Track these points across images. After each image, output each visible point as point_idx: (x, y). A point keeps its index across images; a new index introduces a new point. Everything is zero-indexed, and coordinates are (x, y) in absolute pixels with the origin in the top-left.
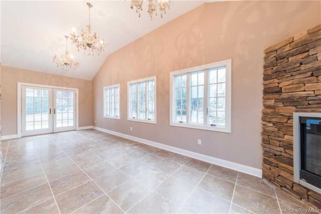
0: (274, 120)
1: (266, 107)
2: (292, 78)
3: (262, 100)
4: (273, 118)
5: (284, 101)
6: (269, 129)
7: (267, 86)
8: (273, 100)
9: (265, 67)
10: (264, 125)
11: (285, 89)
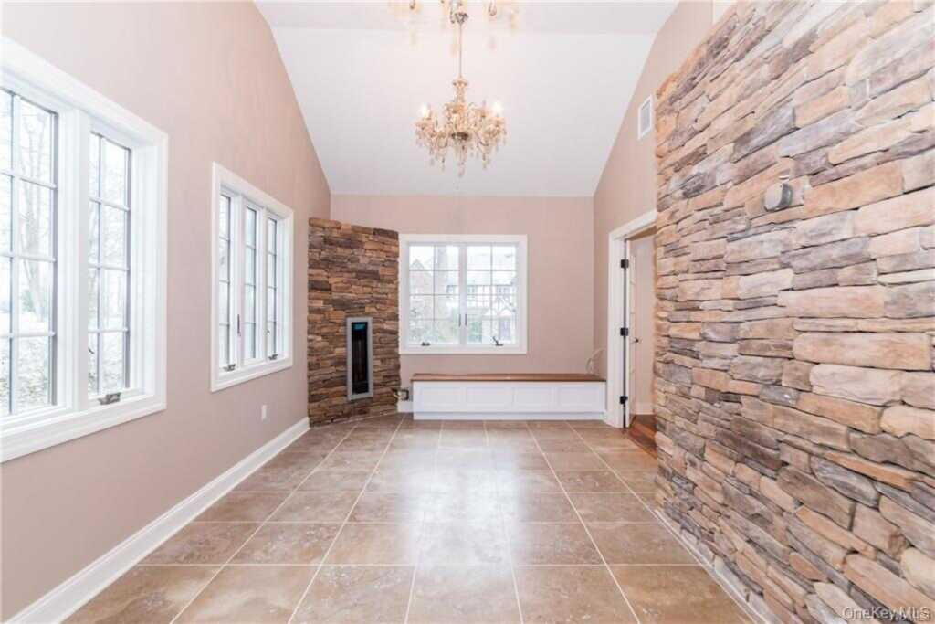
0: (325, 330)
1: (311, 311)
2: (340, 274)
3: (306, 300)
4: (322, 327)
5: (333, 302)
6: (319, 345)
7: (314, 278)
8: (322, 302)
9: (311, 247)
10: (310, 340)
11: (337, 287)
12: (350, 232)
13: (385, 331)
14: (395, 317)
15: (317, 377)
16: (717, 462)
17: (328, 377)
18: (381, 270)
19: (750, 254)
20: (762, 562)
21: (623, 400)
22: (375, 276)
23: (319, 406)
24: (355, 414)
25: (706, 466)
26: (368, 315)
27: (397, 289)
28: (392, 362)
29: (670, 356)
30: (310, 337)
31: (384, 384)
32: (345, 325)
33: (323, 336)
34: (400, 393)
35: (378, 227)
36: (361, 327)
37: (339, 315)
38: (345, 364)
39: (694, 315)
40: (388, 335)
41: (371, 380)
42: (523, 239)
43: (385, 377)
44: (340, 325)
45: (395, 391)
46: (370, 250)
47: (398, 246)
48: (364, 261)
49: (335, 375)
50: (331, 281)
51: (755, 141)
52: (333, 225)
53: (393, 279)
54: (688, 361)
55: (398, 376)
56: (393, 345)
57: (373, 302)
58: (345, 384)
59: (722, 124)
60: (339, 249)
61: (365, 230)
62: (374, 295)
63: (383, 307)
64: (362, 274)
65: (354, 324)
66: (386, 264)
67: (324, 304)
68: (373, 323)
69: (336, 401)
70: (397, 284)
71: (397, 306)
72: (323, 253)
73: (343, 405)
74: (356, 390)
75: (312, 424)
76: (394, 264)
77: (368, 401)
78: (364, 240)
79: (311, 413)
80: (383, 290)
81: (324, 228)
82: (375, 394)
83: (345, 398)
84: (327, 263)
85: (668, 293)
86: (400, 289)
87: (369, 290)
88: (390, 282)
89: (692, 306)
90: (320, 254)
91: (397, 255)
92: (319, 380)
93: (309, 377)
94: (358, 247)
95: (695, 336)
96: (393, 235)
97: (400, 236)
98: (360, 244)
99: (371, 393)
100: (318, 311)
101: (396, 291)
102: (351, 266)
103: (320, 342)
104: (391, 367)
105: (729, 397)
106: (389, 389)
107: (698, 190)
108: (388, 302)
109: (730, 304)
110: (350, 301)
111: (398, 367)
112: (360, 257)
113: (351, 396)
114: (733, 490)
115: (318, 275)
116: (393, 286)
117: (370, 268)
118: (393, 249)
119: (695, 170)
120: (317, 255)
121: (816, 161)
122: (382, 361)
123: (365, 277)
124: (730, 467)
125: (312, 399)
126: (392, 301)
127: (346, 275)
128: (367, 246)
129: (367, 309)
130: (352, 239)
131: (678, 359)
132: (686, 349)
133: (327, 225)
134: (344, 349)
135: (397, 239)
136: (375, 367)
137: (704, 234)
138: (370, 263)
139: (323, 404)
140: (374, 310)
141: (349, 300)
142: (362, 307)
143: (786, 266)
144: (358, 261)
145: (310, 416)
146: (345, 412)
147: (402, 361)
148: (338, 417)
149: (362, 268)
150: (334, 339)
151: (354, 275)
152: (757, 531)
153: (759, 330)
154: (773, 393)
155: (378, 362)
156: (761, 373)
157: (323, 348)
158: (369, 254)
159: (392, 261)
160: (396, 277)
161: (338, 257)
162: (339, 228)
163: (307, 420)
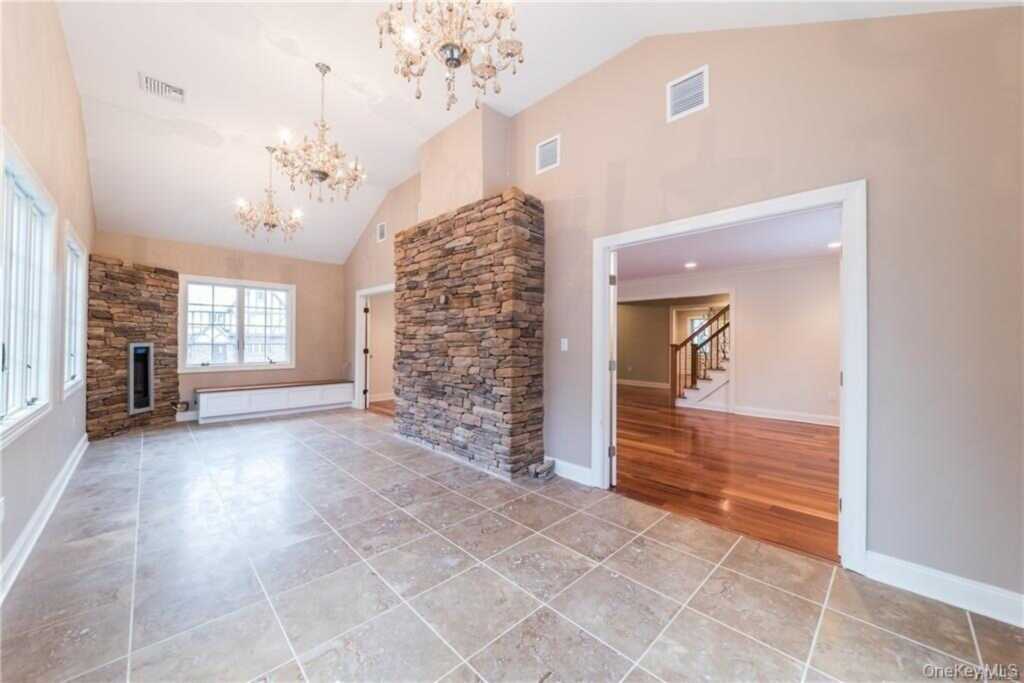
0: (106, 354)
1: (90, 337)
2: (122, 305)
3: (85, 327)
4: (103, 352)
5: (114, 330)
6: (99, 368)
7: (94, 308)
8: (103, 329)
9: (91, 280)
10: (88, 364)
11: (118, 317)
12: (131, 269)
13: (165, 355)
14: (175, 343)
15: (96, 397)
16: (422, 400)
17: (109, 396)
18: (161, 303)
19: (435, 318)
20: (438, 432)
21: (365, 392)
22: (156, 308)
23: (99, 422)
24: (135, 426)
25: (419, 404)
26: (149, 340)
27: (176, 319)
28: (172, 380)
29: (401, 360)
30: (90, 360)
31: (164, 399)
32: (126, 349)
33: (103, 360)
34: (179, 406)
35: (158, 266)
36: (143, 351)
37: (121, 341)
38: (126, 384)
39: (413, 341)
40: (167, 358)
41: (152, 396)
42: (293, 288)
43: (164, 393)
44: (121, 349)
45: (175, 404)
46: (152, 286)
47: (177, 283)
48: (145, 295)
49: (115, 394)
50: (112, 311)
51: (437, 277)
52: (115, 262)
53: (173, 311)
54: (410, 361)
55: (177, 391)
56: (172, 366)
57: (154, 330)
58: (126, 401)
59: (425, 264)
60: (121, 284)
61: (147, 269)
62: (155, 324)
63: (163, 334)
64: (142, 306)
65: (136, 349)
66: (167, 298)
67: (105, 331)
68: (155, 347)
69: (116, 416)
70: (177, 316)
71: (176, 333)
72: (104, 286)
73: (124, 419)
74: (138, 405)
75: (90, 439)
76: (175, 300)
77: (149, 415)
78: (147, 277)
79: (90, 428)
80: (165, 320)
81: (105, 264)
82: (156, 408)
83: (125, 414)
84: (109, 296)
85: (401, 331)
86: (179, 318)
87: (150, 319)
88: (171, 313)
89: (413, 337)
90: (101, 287)
91: (176, 291)
92: (98, 399)
93: (87, 397)
94: (140, 283)
95: (413, 350)
96: (174, 275)
97: (180, 276)
98: (141, 280)
99: (152, 406)
100: (99, 337)
101: (175, 321)
102: (132, 298)
103: (100, 365)
104: (171, 384)
105: (427, 373)
106: (168, 403)
107: (414, 288)
108: (168, 330)
109: (427, 337)
110: (132, 328)
111: (177, 384)
112: (142, 292)
113: (133, 411)
114: (428, 410)
115: (98, 305)
116: (173, 317)
117: (152, 301)
118: (174, 286)
119: (414, 279)
120: (98, 287)
121: (454, 290)
122: (162, 379)
123: (147, 309)
124: (426, 401)
125: (90, 415)
126: (171, 329)
127: (127, 306)
128: (149, 282)
129: (148, 336)
130: (134, 276)
131: (406, 361)
132: (410, 356)
133: (109, 262)
134: (125, 371)
135: (177, 278)
136: (156, 384)
137: (416, 307)
138: (152, 296)
139: (102, 420)
140: (154, 336)
141: (130, 328)
142: (143, 334)
143: (446, 324)
144: (140, 295)
145: (88, 431)
146: (126, 425)
147: (180, 378)
148: (119, 430)
149: (143, 300)
150: (114, 362)
151: (136, 306)
152: (437, 422)
153: (437, 346)
154: (441, 369)
155: (158, 381)
156: (438, 362)
157: (103, 371)
158: (150, 289)
159: (172, 295)
160: (175, 309)
161: (120, 290)
162: (121, 265)
163: (86, 435)
